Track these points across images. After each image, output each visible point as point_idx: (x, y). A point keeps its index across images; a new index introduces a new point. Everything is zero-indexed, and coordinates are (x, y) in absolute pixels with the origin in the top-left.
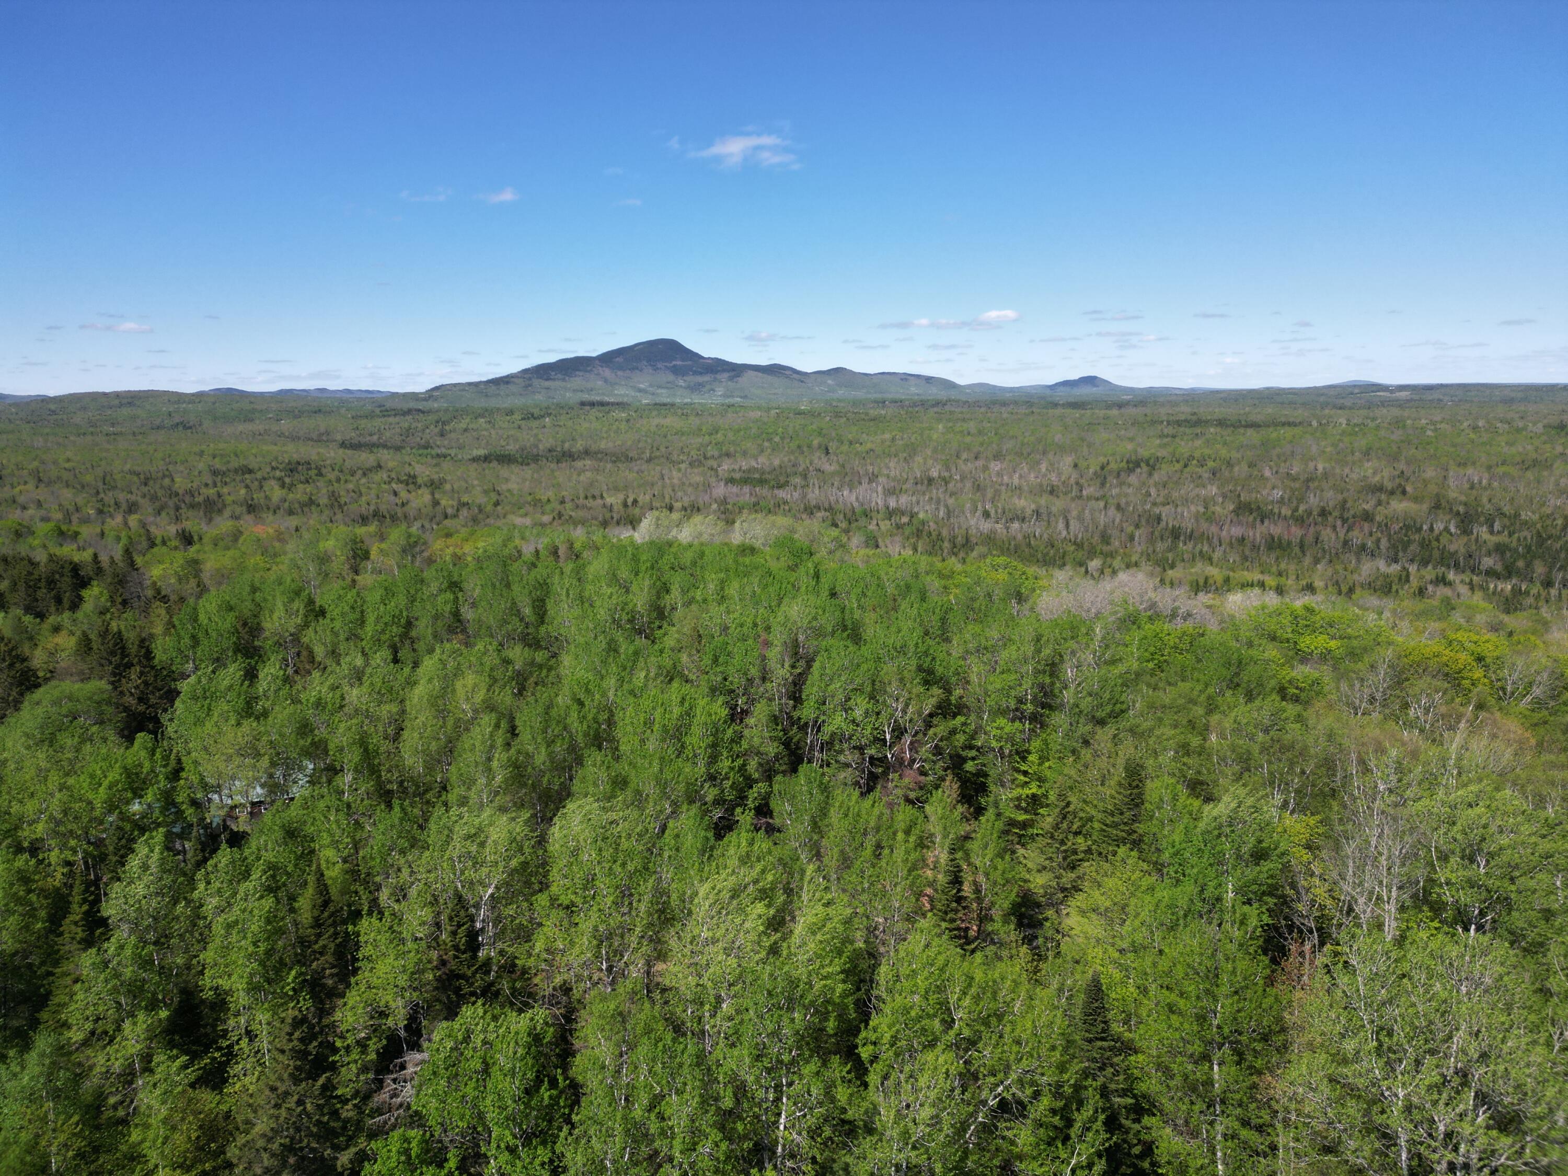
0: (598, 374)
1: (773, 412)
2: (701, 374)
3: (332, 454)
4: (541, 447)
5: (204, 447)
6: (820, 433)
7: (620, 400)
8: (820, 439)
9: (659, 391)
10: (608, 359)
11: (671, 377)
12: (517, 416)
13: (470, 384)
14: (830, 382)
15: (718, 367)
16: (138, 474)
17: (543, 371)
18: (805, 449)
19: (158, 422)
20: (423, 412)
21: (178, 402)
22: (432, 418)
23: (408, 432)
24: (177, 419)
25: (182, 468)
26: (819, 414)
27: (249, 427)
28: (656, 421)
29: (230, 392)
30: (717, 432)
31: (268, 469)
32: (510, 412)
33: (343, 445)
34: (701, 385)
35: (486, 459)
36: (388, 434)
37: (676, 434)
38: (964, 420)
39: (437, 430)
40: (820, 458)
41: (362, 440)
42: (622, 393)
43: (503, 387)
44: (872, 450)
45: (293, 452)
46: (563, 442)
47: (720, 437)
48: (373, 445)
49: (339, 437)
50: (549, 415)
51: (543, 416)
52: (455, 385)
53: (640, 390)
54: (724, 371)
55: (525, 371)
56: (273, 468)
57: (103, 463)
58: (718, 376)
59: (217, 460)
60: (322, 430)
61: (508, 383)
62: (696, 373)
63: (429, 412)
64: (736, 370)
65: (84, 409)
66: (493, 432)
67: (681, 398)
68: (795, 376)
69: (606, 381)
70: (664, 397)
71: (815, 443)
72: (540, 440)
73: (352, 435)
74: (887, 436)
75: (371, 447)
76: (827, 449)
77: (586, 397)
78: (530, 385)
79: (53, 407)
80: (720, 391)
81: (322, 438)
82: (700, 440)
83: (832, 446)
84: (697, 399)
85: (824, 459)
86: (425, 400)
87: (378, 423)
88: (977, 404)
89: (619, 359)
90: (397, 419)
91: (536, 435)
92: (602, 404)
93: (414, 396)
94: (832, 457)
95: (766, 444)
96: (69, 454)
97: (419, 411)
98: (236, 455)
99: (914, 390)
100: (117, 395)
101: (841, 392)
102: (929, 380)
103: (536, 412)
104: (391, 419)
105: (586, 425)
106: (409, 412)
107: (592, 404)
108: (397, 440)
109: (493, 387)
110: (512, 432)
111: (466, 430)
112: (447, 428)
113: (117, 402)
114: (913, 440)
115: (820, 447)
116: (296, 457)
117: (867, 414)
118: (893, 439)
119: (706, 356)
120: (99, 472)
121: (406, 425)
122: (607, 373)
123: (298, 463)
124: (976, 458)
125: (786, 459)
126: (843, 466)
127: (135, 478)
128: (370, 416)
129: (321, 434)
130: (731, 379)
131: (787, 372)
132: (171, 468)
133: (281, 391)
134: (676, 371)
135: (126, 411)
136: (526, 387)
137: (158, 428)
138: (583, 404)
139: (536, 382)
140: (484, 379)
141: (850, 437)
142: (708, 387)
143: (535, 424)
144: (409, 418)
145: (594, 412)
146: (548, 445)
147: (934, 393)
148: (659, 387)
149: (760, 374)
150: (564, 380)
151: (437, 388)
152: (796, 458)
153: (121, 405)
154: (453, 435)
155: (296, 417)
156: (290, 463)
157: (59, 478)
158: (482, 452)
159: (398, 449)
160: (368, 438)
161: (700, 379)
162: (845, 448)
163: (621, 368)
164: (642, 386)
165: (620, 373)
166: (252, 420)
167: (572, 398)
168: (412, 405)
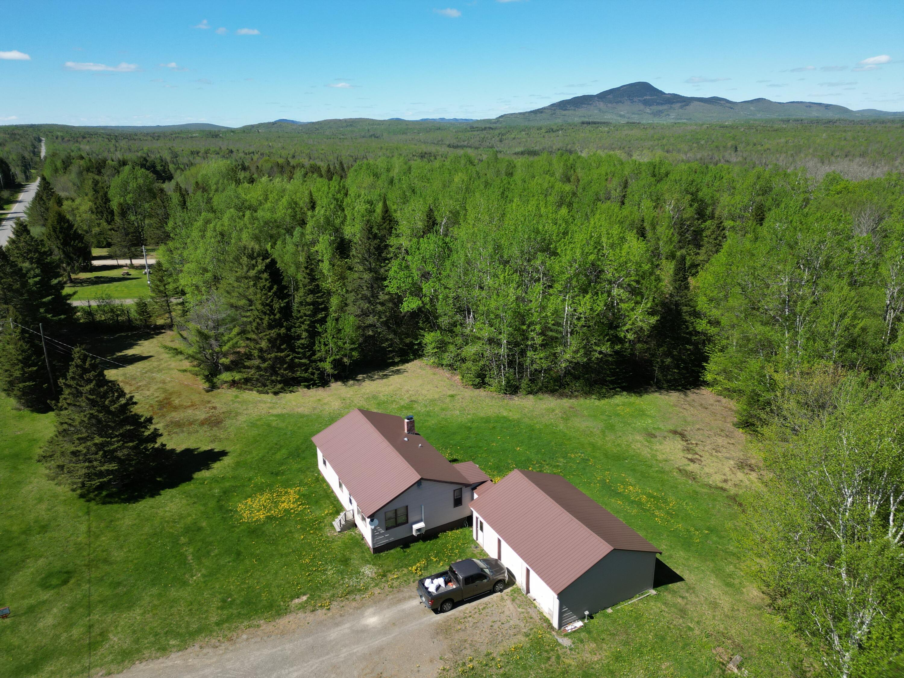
0: (596, 106)
1: (705, 126)
2: (662, 104)
3: (443, 150)
4: (554, 148)
5: (383, 145)
6: (734, 138)
7: (606, 121)
8: (733, 142)
9: (633, 116)
10: (603, 96)
11: (642, 107)
12: (543, 130)
13: (520, 113)
14: (752, 108)
15: (675, 99)
16: (352, 157)
17: (563, 105)
18: (721, 148)
19: (363, 134)
20: (492, 129)
21: (373, 124)
22: (497, 132)
23: (483, 140)
24: (371, 133)
25: (371, 155)
26: (737, 127)
27: (404, 137)
28: (626, 132)
29: (398, 120)
30: (663, 138)
31: (411, 156)
32: (540, 128)
33: (449, 146)
34: (661, 112)
35: (522, 153)
36: (472, 141)
37: (637, 140)
38: (845, 131)
39: (498, 139)
40: (730, 154)
41: (459, 144)
42: (608, 117)
43: (539, 115)
44: (768, 149)
45: (424, 148)
46: (567, 145)
47: (664, 142)
48: (465, 146)
49: (448, 143)
50: (562, 129)
51: (558, 130)
52: (512, 114)
53: (621, 116)
54: (678, 102)
55: (553, 105)
56: (413, 156)
57: (338, 152)
58: (673, 106)
59: (388, 151)
60: (440, 139)
61: (542, 112)
62: (658, 104)
63: (496, 129)
64: (685, 101)
65: (330, 128)
66: (529, 139)
67: (647, 119)
68: (728, 105)
69: (600, 110)
70: (636, 118)
71: (729, 144)
72: (554, 144)
73: (454, 142)
74: (783, 140)
75: (462, 147)
76: (736, 148)
77: (586, 120)
78: (554, 114)
79: (317, 126)
80: (673, 115)
81: (439, 143)
82: (651, 143)
83: (740, 147)
84: (656, 120)
85: (733, 154)
86: (495, 123)
87: (468, 134)
88: (861, 122)
89: (610, 96)
90: (478, 133)
91: (552, 141)
92: (595, 123)
93: (489, 121)
94: (738, 153)
95: (695, 145)
96: (323, 147)
97: (490, 128)
98: (397, 149)
99: (815, 114)
100: (345, 121)
101: (759, 116)
102: (827, 106)
103: (555, 128)
104: (475, 133)
105: (583, 135)
106: (485, 128)
107: (589, 123)
108: (477, 144)
109: (533, 115)
110: (539, 139)
111: (514, 138)
112: (504, 137)
113: (345, 125)
114: (801, 143)
115: (732, 146)
116: (425, 150)
117: (772, 127)
118: (787, 142)
119: (667, 92)
120: (336, 155)
121: (483, 136)
122: (601, 105)
123: (426, 153)
124: (846, 156)
125: (706, 154)
126: (745, 159)
127: (351, 158)
128: (466, 130)
129: (439, 141)
130: (681, 107)
131: (722, 102)
132: (367, 154)
133: (422, 120)
134: (646, 103)
135: (349, 129)
136: (552, 114)
137: (363, 137)
138: (583, 123)
139: (558, 112)
140: (529, 110)
141: (755, 141)
142: (666, 113)
143: (554, 134)
144: (484, 132)
145: (589, 127)
146: (558, 147)
147: (830, 115)
148: (633, 113)
149: (702, 104)
150: (575, 110)
151: (502, 116)
152: (713, 154)
153: (347, 126)
154: (507, 141)
155: (427, 132)
156: (422, 153)
157: (318, 157)
158: (520, 149)
159: (477, 148)
160: (462, 143)
161: (660, 108)
162: (749, 148)
163: (610, 102)
164: (622, 113)
165: (609, 105)
166: (406, 133)
167: (577, 120)
168: (488, 126)
